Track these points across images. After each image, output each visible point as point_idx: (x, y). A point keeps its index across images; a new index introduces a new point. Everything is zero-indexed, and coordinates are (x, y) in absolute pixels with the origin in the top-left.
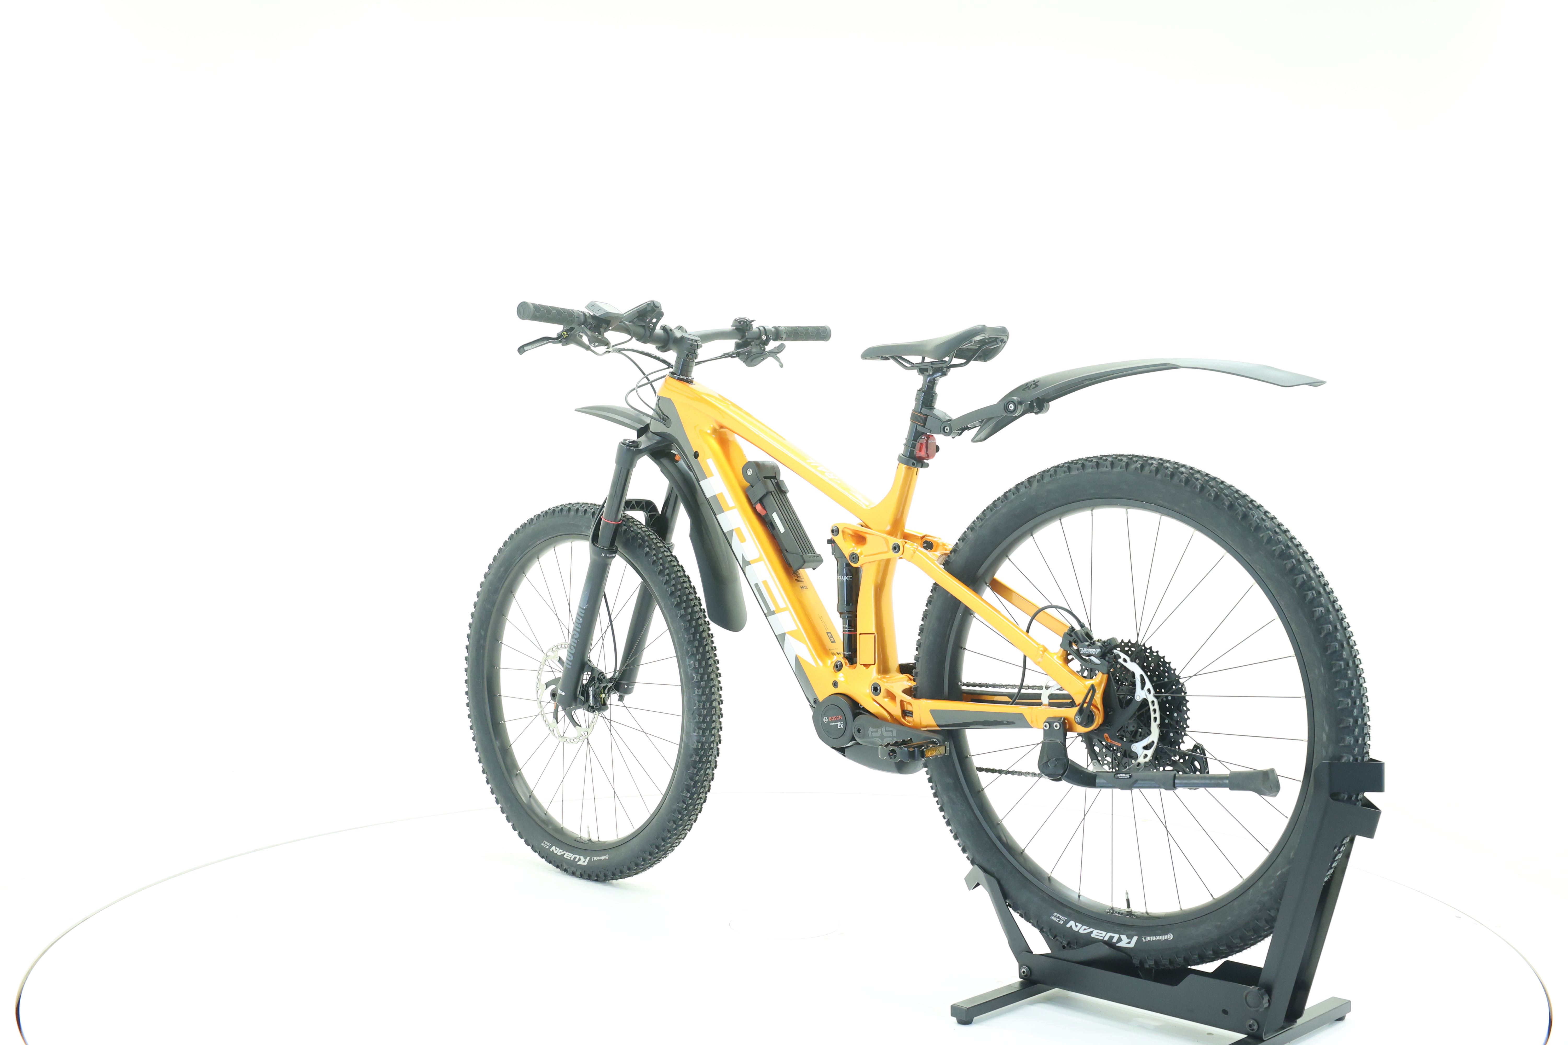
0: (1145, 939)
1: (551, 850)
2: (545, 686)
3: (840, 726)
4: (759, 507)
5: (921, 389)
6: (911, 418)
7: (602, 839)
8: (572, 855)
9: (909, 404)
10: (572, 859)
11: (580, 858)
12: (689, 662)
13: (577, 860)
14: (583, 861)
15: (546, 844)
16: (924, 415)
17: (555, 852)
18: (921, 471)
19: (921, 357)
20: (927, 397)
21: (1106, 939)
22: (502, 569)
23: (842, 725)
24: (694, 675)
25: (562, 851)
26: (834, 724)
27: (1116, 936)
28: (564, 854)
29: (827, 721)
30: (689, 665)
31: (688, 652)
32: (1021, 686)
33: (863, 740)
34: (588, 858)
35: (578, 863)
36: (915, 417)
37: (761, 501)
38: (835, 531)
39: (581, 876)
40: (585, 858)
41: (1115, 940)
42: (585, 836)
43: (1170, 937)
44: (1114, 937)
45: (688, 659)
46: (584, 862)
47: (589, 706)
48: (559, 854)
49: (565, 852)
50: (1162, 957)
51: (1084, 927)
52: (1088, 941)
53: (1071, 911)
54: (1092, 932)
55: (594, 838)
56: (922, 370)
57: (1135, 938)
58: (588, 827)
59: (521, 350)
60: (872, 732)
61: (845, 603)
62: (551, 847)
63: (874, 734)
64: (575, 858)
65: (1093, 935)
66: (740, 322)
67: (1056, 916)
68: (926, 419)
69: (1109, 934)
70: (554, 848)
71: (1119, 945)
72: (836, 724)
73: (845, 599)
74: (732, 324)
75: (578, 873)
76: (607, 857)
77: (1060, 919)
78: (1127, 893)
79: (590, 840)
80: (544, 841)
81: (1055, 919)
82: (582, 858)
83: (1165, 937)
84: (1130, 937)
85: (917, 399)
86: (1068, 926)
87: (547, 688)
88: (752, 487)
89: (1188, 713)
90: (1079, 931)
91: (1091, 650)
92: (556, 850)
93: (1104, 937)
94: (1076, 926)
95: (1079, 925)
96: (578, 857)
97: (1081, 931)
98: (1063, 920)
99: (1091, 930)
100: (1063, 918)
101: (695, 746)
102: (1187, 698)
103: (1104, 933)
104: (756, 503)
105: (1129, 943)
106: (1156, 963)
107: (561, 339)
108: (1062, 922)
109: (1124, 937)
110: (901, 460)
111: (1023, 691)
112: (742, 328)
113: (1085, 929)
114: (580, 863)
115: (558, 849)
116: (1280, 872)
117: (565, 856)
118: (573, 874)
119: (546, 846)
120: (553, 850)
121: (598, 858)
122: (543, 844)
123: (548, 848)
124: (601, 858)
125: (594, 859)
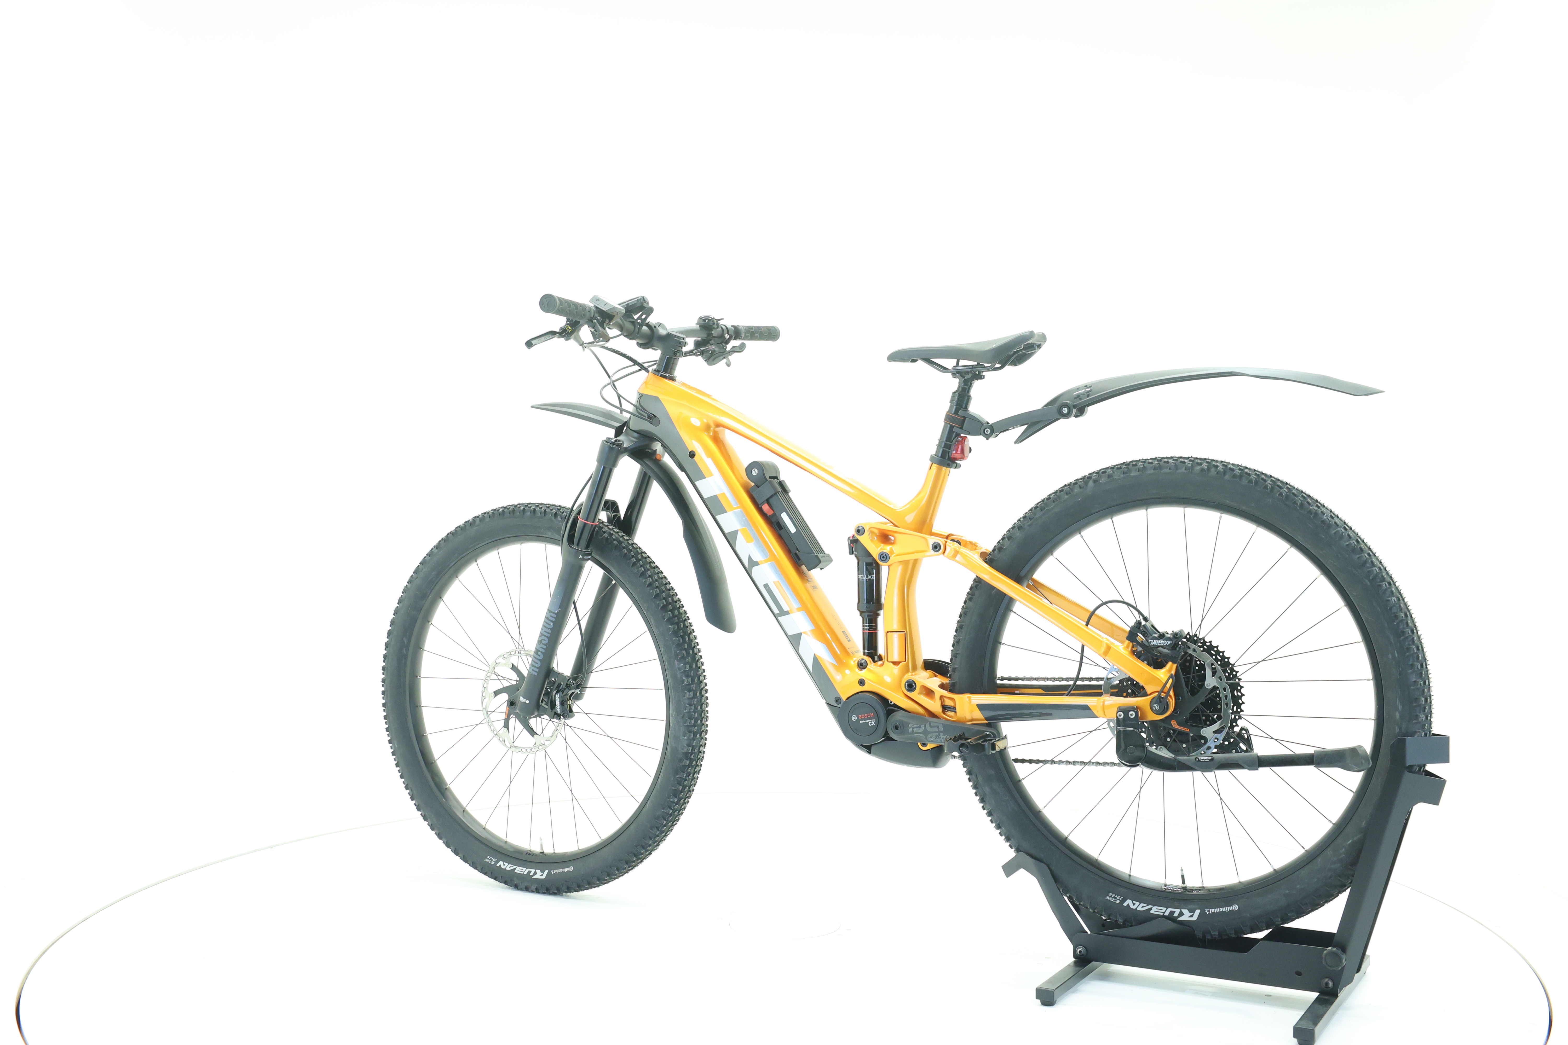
0: (1209, 911)
1: (498, 865)
2: (493, 695)
3: (872, 723)
4: (766, 507)
5: (957, 391)
6: (945, 420)
7: (557, 851)
8: (524, 869)
9: (944, 405)
10: (525, 873)
11: (535, 872)
12: (679, 665)
13: (532, 874)
14: (540, 875)
15: (490, 860)
16: (961, 416)
17: (503, 867)
18: (953, 470)
19: (956, 360)
20: (962, 398)
21: (1167, 914)
22: (434, 573)
23: (873, 723)
24: (684, 678)
25: (512, 865)
26: (864, 722)
27: (1177, 911)
28: (515, 869)
29: (856, 719)
30: (678, 668)
31: (676, 655)
32: (1077, 678)
33: (903, 736)
34: (546, 872)
35: (533, 877)
36: (949, 418)
37: (768, 501)
38: (860, 531)
39: (537, 891)
40: (543, 871)
41: (1176, 915)
42: (536, 849)
43: (1235, 907)
44: (1175, 912)
45: (678, 662)
46: (542, 875)
47: (555, 713)
48: (508, 869)
49: (515, 867)
50: (1226, 927)
51: (1142, 905)
52: (1147, 918)
53: (1125, 890)
54: (1151, 909)
55: (548, 850)
56: (957, 373)
57: (1198, 912)
58: (541, 839)
59: (529, 344)
60: (913, 728)
61: (865, 602)
62: (497, 862)
63: (916, 730)
64: (530, 872)
65: (1152, 912)
66: (704, 320)
67: (1111, 896)
68: (964, 421)
69: (1169, 910)
70: (501, 863)
71: (1181, 919)
72: (868, 721)
73: (865, 598)
74: (696, 322)
75: (533, 888)
76: (571, 869)
77: (1116, 898)
78: (1182, 870)
79: (543, 853)
80: (488, 857)
81: (1110, 899)
82: (538, 871)
83: (1230, 908)
84: (1192, 911)
85: (952, 401)
86: (1125, 904)
87: (495, 696)
88: (758, 487)
89: (1243, 698)
90: (1138, 909)
91: (1162, 641)
92: (504, 865)
93: (1164, 913)
94: (1134, 904)
95: (1137, 903)
96: (533, 871)
97: (1140, 909)
98: (1119, 900)
99: (1150, 906)
100: (1118, 898)
101: (685, 750)
102: (1241, 684)
103: (1164, 909)
104: (763, 503)
105: (1192, 916)
106: (1219, 933)
107: (564, 333)
108: (1118, 902)
109: (1185, 911)
110: (933, 459)
111: (1079, 683)
112: (708, 326)
113: (1143, 907)
114: (536, 877)
115: (506, 864)
116: (1351, 841)
117: (516, 871)
118: (527, 889)
119: (491, 862)
120: (500, 865)
121: (559, 871)
122: (486, 860)
123: (493, 863)
124: (563, 870)
125: (554, 871)
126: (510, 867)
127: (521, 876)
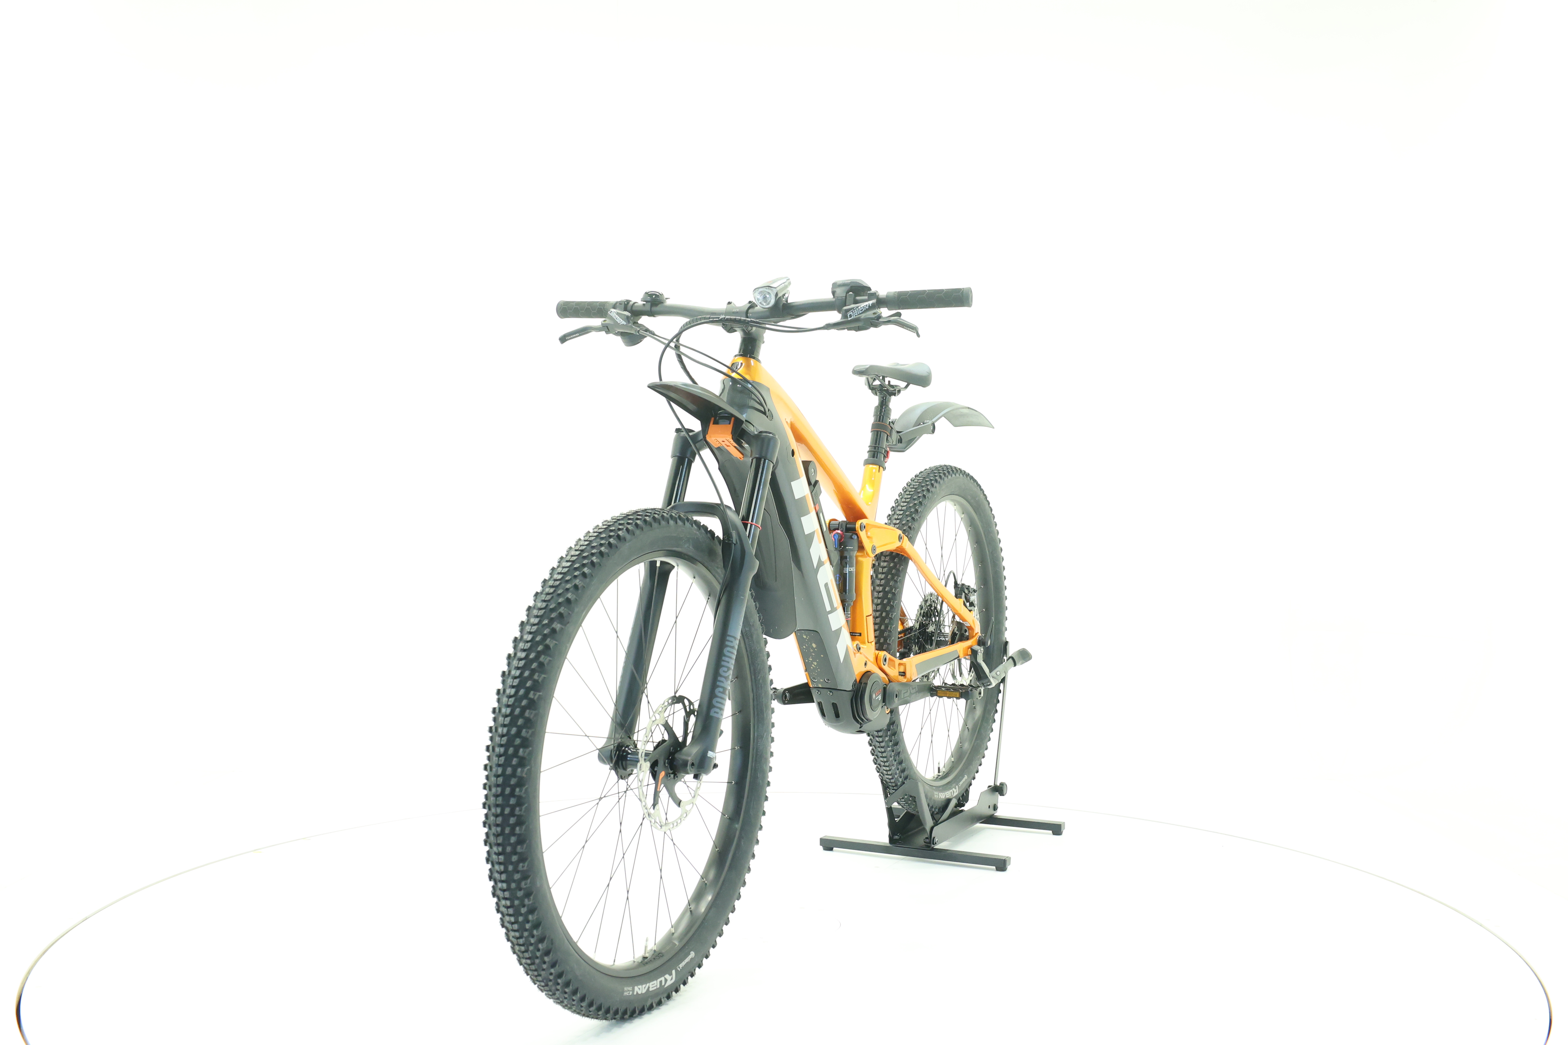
0: (960, 785)
3: (880, 698)
5: (879, 405)
8: (655, 982)
10: (658, 986)
11: (665, 979)
13: (663, 984)
14: (671, 980)
15: (627, 991)
17: (640, 992)
25: (645, 985)
26: (877, 698)
28: (649, 987)
29: (875, 696)
34: (674, 972)
35: (665, 986)
40: (671, 974)
48: (644, 991)
49: (648, 985)
60: (904, 693)
62: (634, 990)
64: (661, 982)
70: (636, 988)
76: (692, 954)
80: (625, 988)
82: (667, 976)
83: (965, 778)
85: (876, 414)
92: (639, 989)
96: (662, 979)
114: (669, 983)
115: (640, 987)
117: (651, 989)
119: (629, 993)
120: (637, 992)
121: (683, 963)
122: (626, 994)
123: (631, 994)
124: (687, 960)
125: (679, 967)
126: (645, 988)
127: (656, 993)
